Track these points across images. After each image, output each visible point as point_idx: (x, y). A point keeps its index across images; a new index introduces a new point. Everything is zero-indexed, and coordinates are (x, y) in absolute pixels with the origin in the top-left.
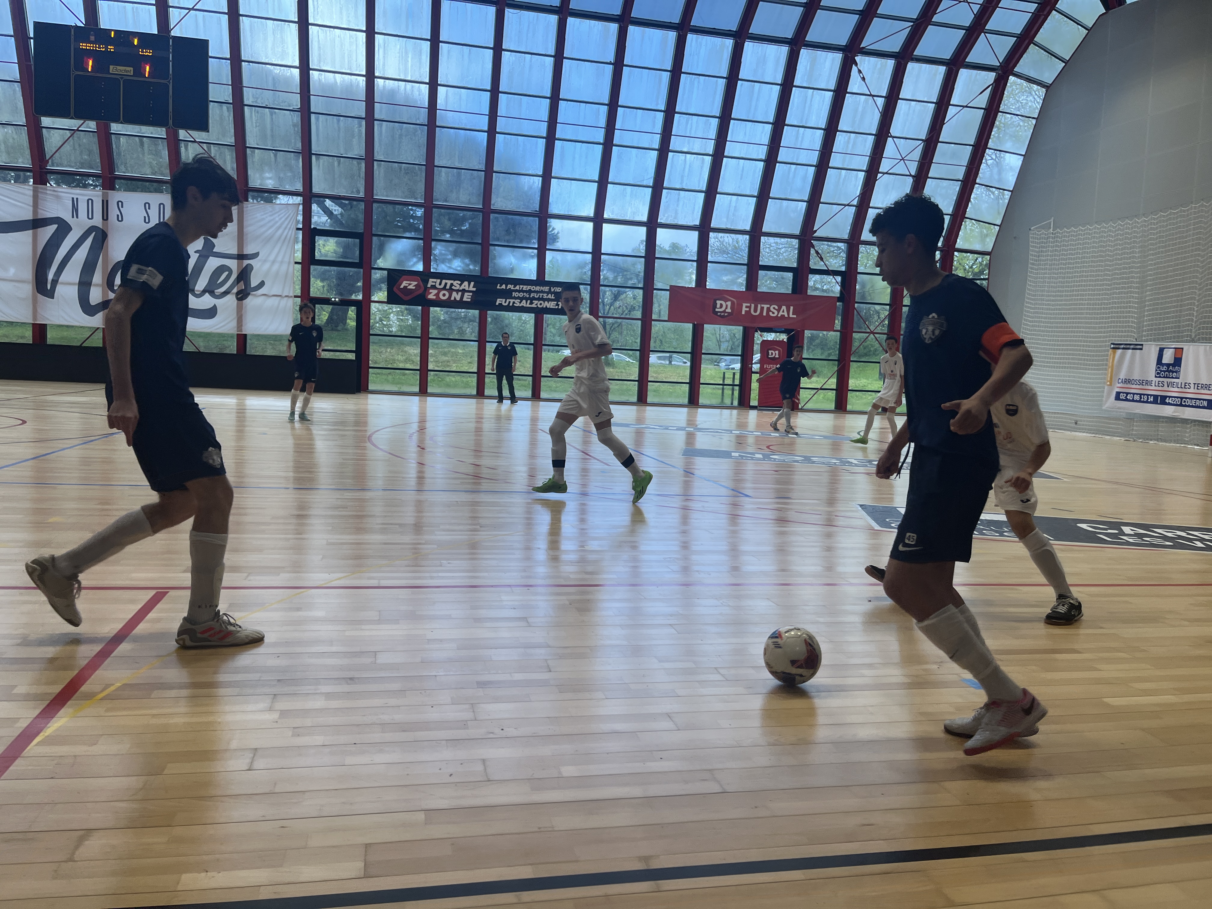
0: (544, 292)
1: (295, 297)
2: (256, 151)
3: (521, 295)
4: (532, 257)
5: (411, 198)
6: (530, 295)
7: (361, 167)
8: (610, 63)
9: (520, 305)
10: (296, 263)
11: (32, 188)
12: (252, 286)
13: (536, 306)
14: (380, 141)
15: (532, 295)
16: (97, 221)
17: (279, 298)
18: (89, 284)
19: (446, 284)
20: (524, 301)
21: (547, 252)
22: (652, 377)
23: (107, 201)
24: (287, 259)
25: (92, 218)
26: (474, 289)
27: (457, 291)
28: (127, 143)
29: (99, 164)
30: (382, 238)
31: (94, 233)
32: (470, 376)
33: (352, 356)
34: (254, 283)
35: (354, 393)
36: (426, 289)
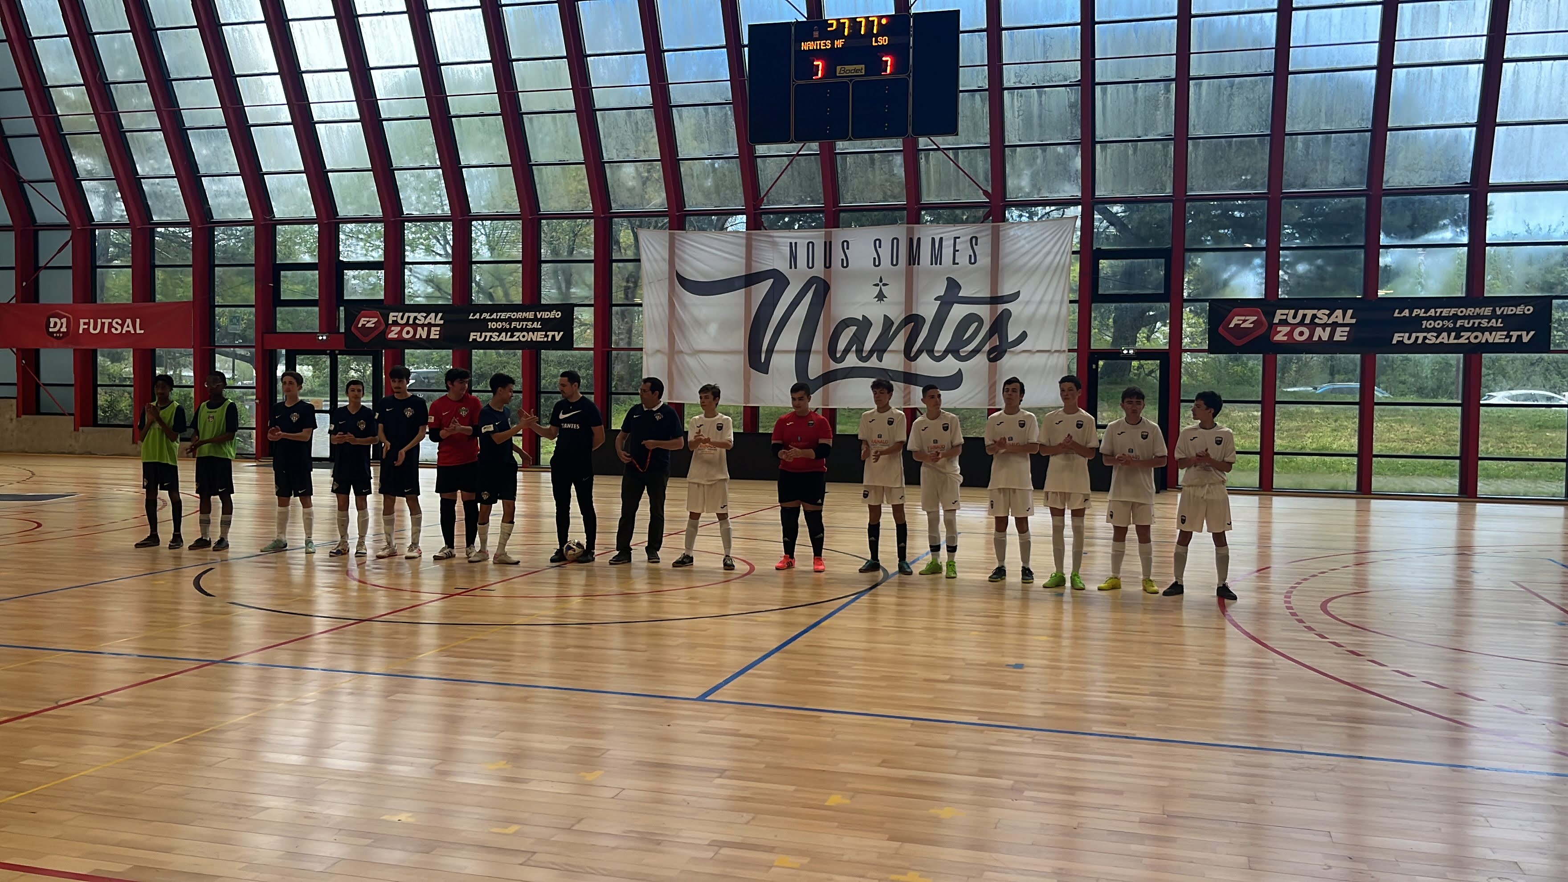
0: (1483, 317)
1: (1070, 351)
2: (1018, 149)
3: (1438, 324)
5: (1246, 188)
6: (1455, 323)
7: (1167, 152)
9: (1438, 342)
10: (1071, 301)
11: (744, 235)
12: (1010, 341)
13: (1467, 341)
14: (1198, 108)
15: (1459, 323)
16: (818, 270)
17: (1046, 355)
18: (808, 351)
19: (1304, 316)
20: (1444, 334)
21: (1487, 249)
23: (830, 242)
24: (1058, 297)
25: (813, 267)
26: (1354, 321)
27: (1324, 326)
28: (855, 163)
29: (822, 196)
31: (815, 285)
34: (1012, 335)
36: (1272, 325)
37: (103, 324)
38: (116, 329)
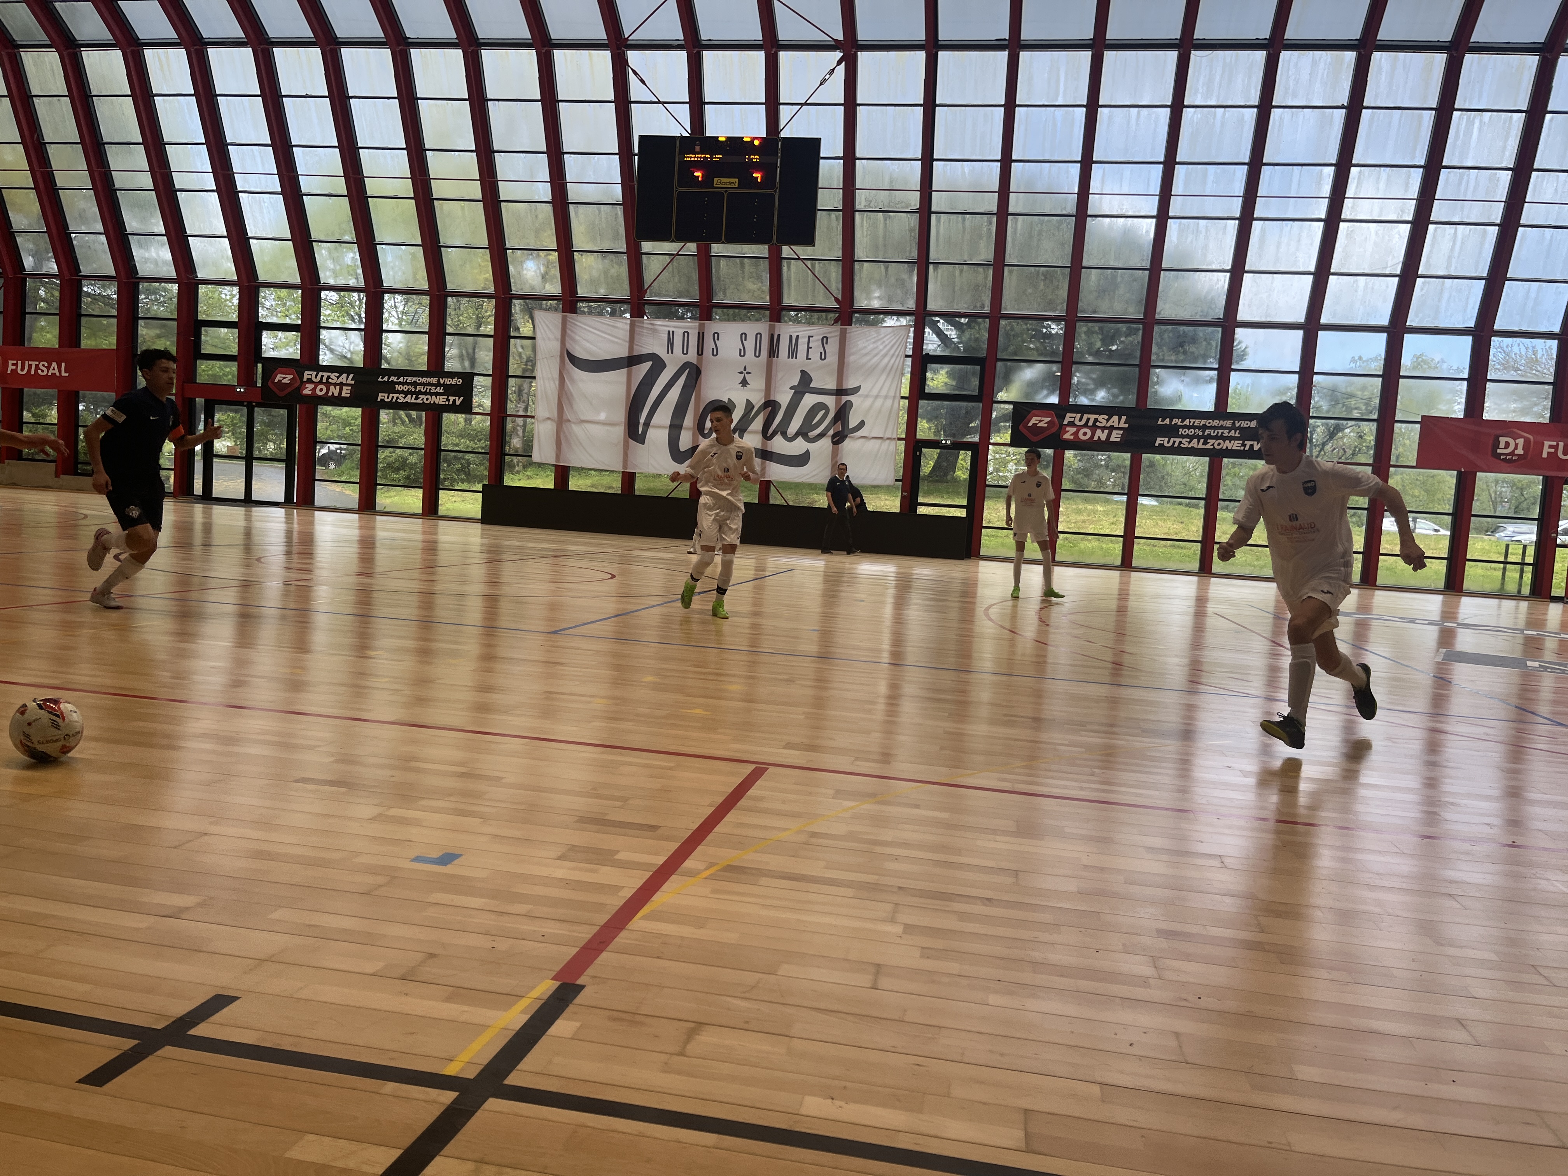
0: (1226, 428)
1: (899, 439)
2: (866, 264)
3: (1191, 432)
4: (1210, 381)
5: (1050, 310)
6: (1204, 432)
7: (987, 274)
8: (1342, 107)
9: (1190, 446)
10: (903, 398)
11: (628, 322)
12: (850, 427)
13: (1212, 447)
14: (1014, 240)
15: (1207, 432)
16: (692, 356)
17: (880, 441)
18: (680, 427)
19: (1088, 419)
20: (1195, 440)
21: (1232, 373)
22: (1384, 548)
23: (703, 333)
24: (892, 394)
25: (687, 353)
26: (1126, 426)
27: (1103, 429)
28: (727, 265)
29: (698, 292)
30: (1009, 364)
31: (688, 370)
32: (1111, 541)
33: (962, 513)
34: (853, 423)
35: (963, 559)
36: (1062, 427)
37: (30, 366)
38: (43, 371)
